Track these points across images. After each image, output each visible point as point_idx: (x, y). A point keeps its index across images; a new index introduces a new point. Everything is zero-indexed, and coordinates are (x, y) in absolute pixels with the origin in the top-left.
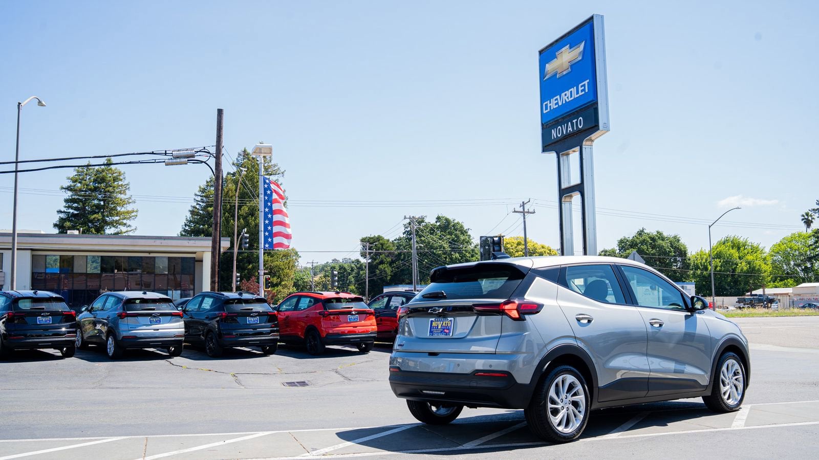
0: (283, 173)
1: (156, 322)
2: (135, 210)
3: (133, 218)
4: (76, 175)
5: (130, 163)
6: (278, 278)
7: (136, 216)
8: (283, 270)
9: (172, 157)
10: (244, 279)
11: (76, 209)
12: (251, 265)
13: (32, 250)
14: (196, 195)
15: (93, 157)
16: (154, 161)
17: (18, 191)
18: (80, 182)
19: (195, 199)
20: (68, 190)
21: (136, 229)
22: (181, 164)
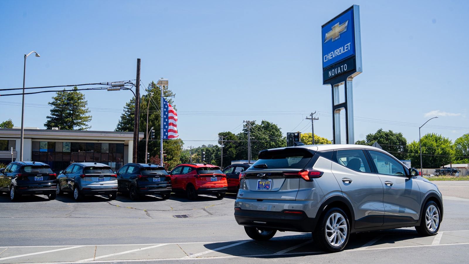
1: (102, 180)
2: (90, 116)
3: (89, 120)
4: (57, 96)
5: (88, 89)
6: (171, 156)
7: (91, 119)
8: (174, 151)
9: (111, 86)
10: (152, 156)
13: (32, 138)
14: (124, 108)
15: (67, 86)
16: (101, 88)
17: (24, 105)
18: (59, 100)
19: (124, 110)
20: (53, 105)
21: (91, 127)
22: (116, 90)
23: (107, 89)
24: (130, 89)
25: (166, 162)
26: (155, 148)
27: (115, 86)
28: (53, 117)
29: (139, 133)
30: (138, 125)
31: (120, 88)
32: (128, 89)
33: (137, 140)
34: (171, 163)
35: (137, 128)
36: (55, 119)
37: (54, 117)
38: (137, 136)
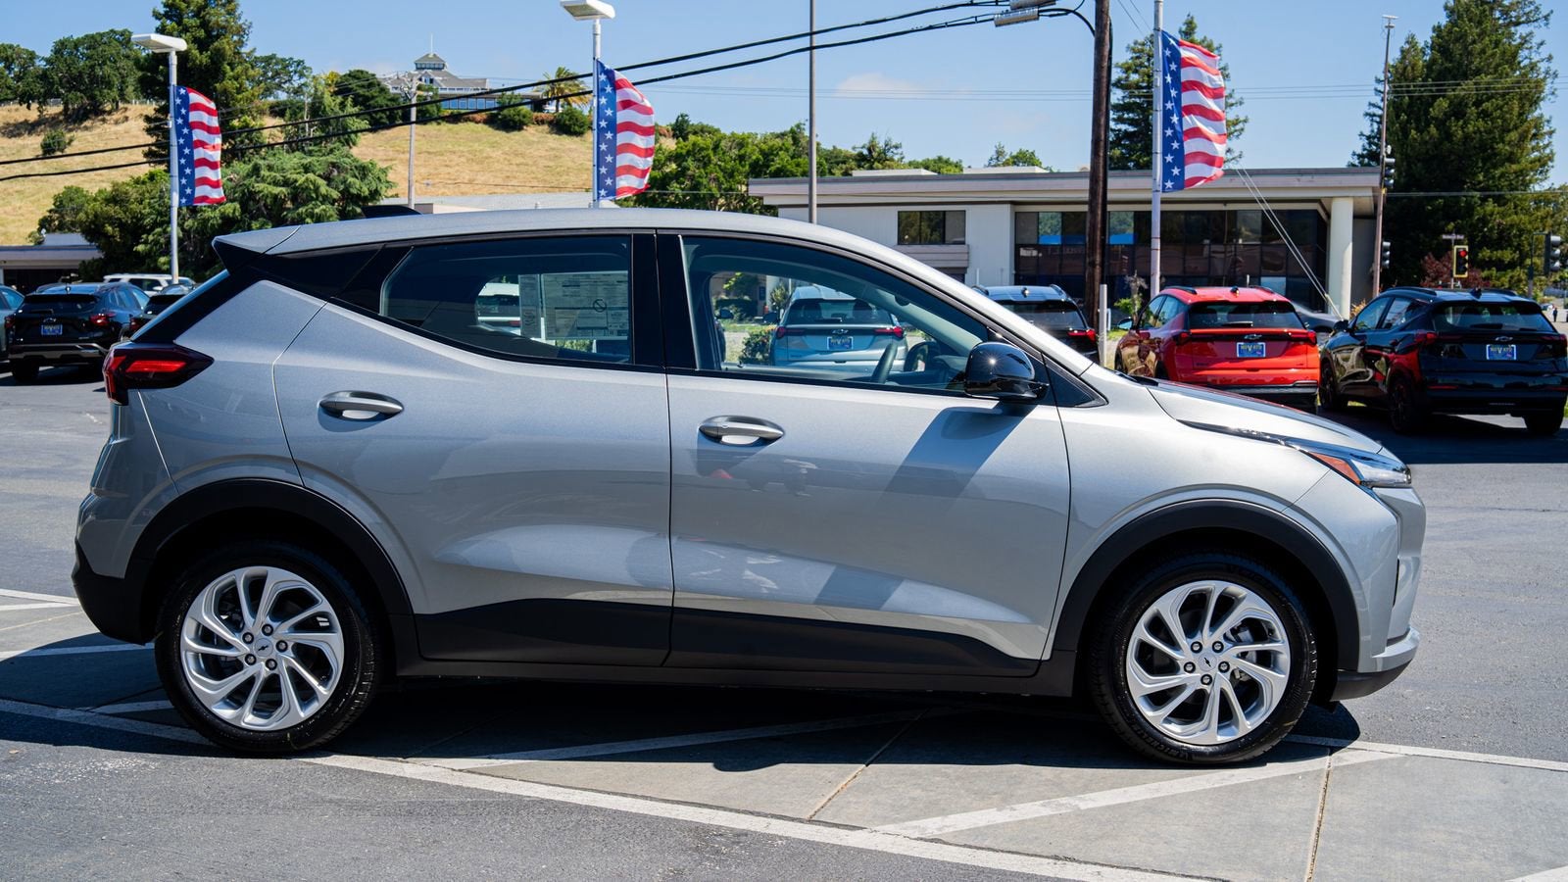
0: (1546, 18)
1: (843, 345)
2: (1242, 119)
3: (1236, 134)
5: (931, 28)
6: (1515, 252)
7: (1242, 130)
8: (1529, 232)
9: (1009, 8)
11: (1131, 122)
12: (1452, 224)
13: (1014, 203)
16: (973, 20)
20: (1118, 87)
21: (1240, 156)
22: (1026, 21)
23: (992, 19)
24: (1074, 12)
25: (1466, 275)
26: (1449, 223)
27: (1019, 8)
28: (1119, 130)
29: (1110, 173)
30: (1102, 144)
31: (1039, 11)
32: (1068, 12)
33: (1100, 201)
34: (1512, 277)
35: (1101, 154)
36: (1127, 134)
37: (1123, 127)
38: (1101, 183)
